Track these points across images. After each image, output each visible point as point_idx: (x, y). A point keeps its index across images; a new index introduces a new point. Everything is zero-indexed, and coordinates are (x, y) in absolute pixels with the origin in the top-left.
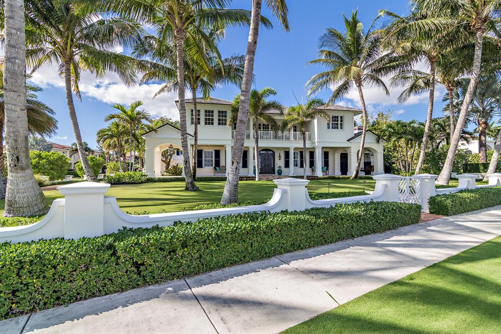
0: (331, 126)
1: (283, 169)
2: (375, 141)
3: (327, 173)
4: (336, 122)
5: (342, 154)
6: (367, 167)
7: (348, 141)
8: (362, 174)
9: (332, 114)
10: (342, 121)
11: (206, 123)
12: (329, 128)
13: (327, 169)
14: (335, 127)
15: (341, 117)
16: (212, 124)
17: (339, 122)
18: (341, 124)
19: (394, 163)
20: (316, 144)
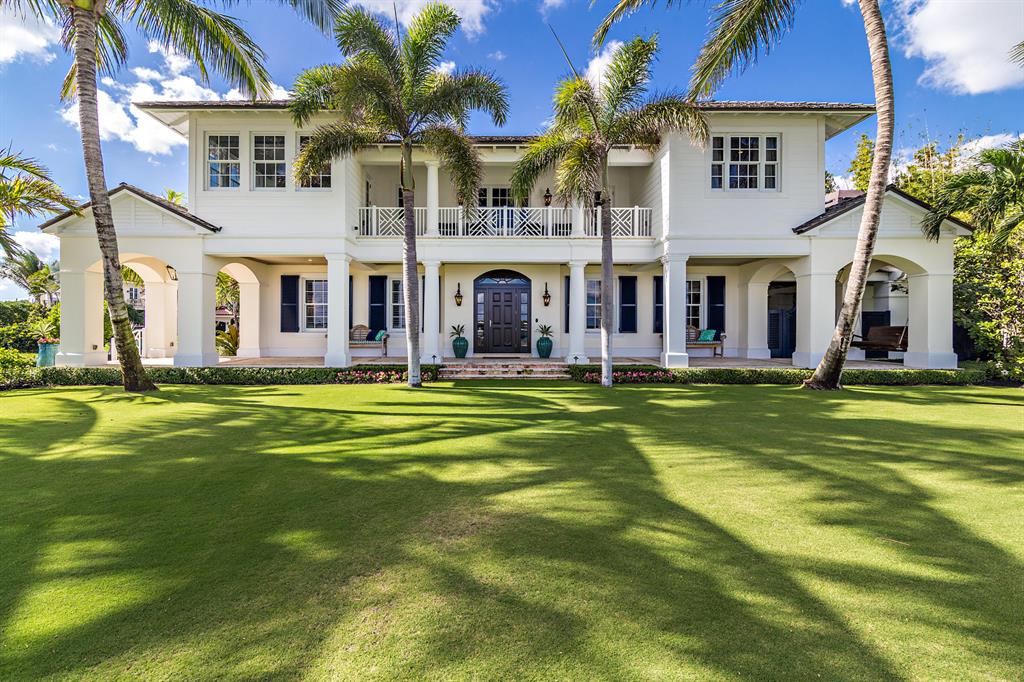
0: (726, 176)
1: (557, 336)
2: (919, 232)
3: (719, 351)
4: (749, 163)
5: (773, 285)
6: (873, 330)
7: (799, 231)
8: (856, 361)
9: (729, 129)
10: (772, 156)
11: (260, 183)
12: (717, 183)
13: (717, 338)
14: (744, 180)
15: (772, 141)
16: (282, 183)
17: (762, 162)
18: (771, 170)
19: (987, 317)
20: (666, 245)
